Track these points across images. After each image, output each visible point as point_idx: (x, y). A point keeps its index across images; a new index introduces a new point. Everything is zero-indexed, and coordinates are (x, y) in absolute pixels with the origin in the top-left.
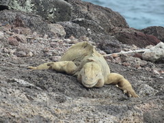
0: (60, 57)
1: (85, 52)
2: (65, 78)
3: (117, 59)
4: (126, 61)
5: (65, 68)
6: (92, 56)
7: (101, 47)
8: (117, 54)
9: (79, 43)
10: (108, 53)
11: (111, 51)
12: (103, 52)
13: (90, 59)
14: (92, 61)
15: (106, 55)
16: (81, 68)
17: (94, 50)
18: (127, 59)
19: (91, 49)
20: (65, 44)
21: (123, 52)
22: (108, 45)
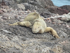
0: (23, 20)
1: (35, 17)
2: (26, 29)
3: (50, 20)
4: (54, 21)
5: (26, 25)
6: (38, 19)
7: (42, 15)
8: (49, 18)
10: (45, 18)
11: (47, 17)
12: (43, 17)
15: (44, 19)
18: (54, 20)
19: (38, 15)
20: (25, 13)
21: (52, 17)
22: (45, 14)
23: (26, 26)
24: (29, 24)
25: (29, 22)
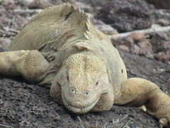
0: (8, 41)
1: (68, 29)
3: (143, 44)
4: (164, 50)
6: (83, 38)
7: (104, 17)
8: (142, 32)
9: (53, 8)
10: (120, 31)
11: (129, 26)
12: (109, 28)
13: (80, 44)
14: (84, 49)
15: (117, 36)
16: (58, 67)
17: (89, 24)
18: (166, 45)
19: (81, 21)
20: (18, 9)
21: (156, 28)
22: (120, 12)
23: (25, 72)
24: (40, 63)
25: (35, 52)
